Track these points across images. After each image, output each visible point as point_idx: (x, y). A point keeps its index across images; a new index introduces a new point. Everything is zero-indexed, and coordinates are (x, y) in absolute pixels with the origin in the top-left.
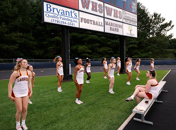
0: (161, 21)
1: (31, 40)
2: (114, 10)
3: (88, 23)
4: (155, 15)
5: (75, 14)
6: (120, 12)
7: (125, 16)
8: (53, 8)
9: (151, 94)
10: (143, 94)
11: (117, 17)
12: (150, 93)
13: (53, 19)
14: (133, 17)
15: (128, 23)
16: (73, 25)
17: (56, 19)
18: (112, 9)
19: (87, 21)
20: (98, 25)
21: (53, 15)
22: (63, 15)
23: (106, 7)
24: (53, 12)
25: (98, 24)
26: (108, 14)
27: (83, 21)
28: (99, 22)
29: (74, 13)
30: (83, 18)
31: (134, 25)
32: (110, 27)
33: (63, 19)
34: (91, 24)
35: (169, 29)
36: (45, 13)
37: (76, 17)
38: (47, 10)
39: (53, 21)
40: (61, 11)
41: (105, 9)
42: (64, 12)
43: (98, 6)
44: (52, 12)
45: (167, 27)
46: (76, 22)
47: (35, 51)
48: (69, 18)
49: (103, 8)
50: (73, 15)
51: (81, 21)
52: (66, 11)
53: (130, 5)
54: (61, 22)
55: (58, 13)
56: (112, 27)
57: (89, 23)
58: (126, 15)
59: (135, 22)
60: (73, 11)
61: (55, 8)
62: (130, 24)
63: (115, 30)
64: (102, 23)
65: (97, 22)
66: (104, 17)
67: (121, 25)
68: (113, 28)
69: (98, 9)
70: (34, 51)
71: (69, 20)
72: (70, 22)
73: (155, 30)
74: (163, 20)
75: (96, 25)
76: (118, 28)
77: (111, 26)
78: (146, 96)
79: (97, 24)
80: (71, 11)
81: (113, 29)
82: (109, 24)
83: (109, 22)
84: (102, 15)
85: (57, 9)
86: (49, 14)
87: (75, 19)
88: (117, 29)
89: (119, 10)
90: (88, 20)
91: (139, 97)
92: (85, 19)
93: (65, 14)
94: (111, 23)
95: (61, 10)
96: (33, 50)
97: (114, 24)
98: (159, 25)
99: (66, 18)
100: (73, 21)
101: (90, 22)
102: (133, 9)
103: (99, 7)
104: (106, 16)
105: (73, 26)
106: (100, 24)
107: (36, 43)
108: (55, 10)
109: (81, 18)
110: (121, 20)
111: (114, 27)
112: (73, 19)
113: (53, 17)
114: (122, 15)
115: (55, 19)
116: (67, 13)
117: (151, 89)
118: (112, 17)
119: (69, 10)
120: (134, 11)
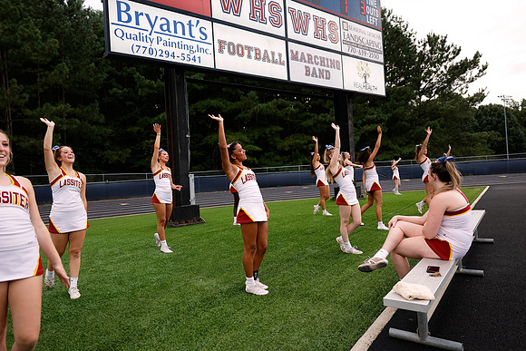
0: (450, 57)
1: (97, 123)
2: (316, 19)
3: (239, 55)
4: (432, 40)
5: (203, 30)
6: (331, 23)
7: (346, 34)
8: (136, 13)
9: (446, 244)
10: (417, 243)
11: (324, 38)
12: (442, 238)
13: (138, 43)
14: (369, 38)
15: (357, 54)
16: (197, 60)
17: (144, 44)
18: (307, 15)
19: (236, 50)
20: (269, 61)
21: (137, 32)
22: (167, 32)
23: (292, 11)
24: (138, 24)
25: (271, 58)
26: (296, 30)
27: (226, 50)
28: (273, 53)
29: (199, 26)
30: (225, 42)
31: (376, 60)
32: (306, 67)
33: (165, 44)
34: (249, 57)
35: (473, 75)
36: (112, 28)
37: (204, 37)
38: (120, 19)
39: (136, 49)
40: (159, 22)
41: (288, 15)
42: (168, 24)
43: (267, 7)
44: (133, 23)
45: (468, 72)
46: (205, 51)
47: (109, 151)
48: (185, 42)
49: (282, 14)
50: (196, 31)
51: (221, 51)
52: (175, 22)
53: (362, 5)
54: (159, 53)
55: (152, 27)
56: (311, 66)
57: (242, 55)
58: (350, 32)
59: (376, 51)
60: (194, 20)
61: (142, 14)
62: (363, 56)
63: (321, 75)
64: (280, 55)
65: (266, 51)
66: (286, 39)
67: (338, 61)
68: (314, 68)
69: (267, 14)
70: (105, 152)
71: (184, 47)
72: (186, 52)
73: (434, 81)
74: (454, 52)
75: (264, 60)
76: (328, 69)
77: (307, 64)
78: (427, 249)
79: (266, 58)
80: (190, 22)
81: (314, 73)
82: (303, 59)
83: (302, 53)
84: (281, 32)
85: (147, 15)
86: (126, 30)
87: (201, 45)
88: (327, 71)
89: (328, 17)
90: (239, 45)
91: (404, 257)
92: (230, 44)
93: (172, 28)
94: (309, 55)
95: (159, 19)
96: (104, 149)
97: (315, 57)
98: (445, 67)
99: (176, 40)
100: (195, 49)
101: (246, 52)
102: (369, 15)
103: (271, 10)
104: (292, 35)
105: (197, 64)
106: (277, 57)
107: (109, 131)
108: (143, 19)
109: (220, 42)
110: (337, 47)
111: (317, 67)
112: (195, 44)
113: (136, 38)
114: (339, 31)
115: (142, 44)
116: (179, 26)
117: (444, 223)
118: (310, 39)
119: (185, 19)
120: (372, 21)
